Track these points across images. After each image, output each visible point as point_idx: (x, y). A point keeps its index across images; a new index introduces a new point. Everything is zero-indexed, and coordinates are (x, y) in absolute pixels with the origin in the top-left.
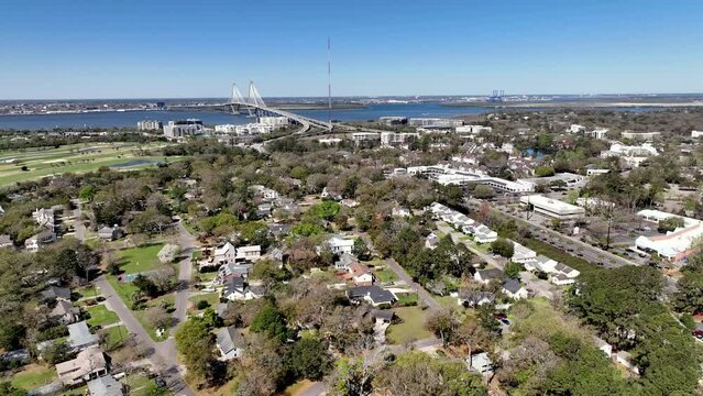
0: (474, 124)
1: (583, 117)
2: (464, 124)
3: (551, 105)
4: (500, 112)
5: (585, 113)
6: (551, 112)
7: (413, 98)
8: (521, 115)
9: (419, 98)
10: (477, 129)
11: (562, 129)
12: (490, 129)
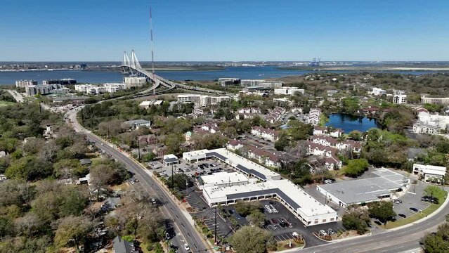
0: (291, 85)
1: (379, 80)
2: (283, 85)
3: (353, 69)
4: (316, 74)
5: (378, 76)
6: (353, 74)
7: (261, 63)
8: (331, 76)
9: (265, 63)
10: (292, 91)
11: (364, 92)
12: (302, 91)
